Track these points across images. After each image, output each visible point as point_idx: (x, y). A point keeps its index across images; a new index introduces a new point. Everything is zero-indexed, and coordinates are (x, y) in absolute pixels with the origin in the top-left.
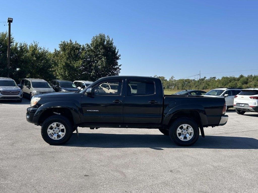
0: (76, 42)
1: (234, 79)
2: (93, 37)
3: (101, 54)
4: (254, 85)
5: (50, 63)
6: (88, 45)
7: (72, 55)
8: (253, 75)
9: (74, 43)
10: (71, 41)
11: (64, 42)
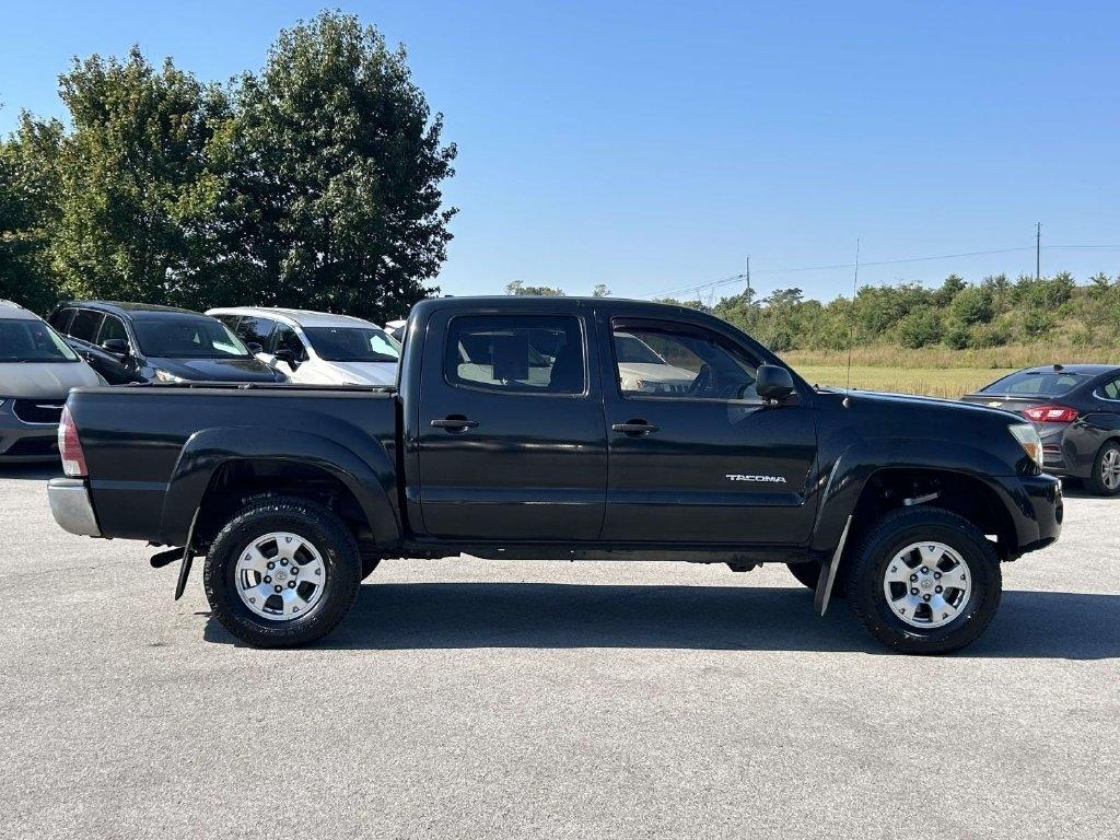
0: (169, 64)
1: (921, 298)
2: (279, 36)
3: (343, 140)
4: (1028, 327)
5: (20, 190)
6: (250, 83)
7: (146, 146)
8: (1013, 280)
9: (158, 71)
10: (136, 55)
11: (93, 64)
